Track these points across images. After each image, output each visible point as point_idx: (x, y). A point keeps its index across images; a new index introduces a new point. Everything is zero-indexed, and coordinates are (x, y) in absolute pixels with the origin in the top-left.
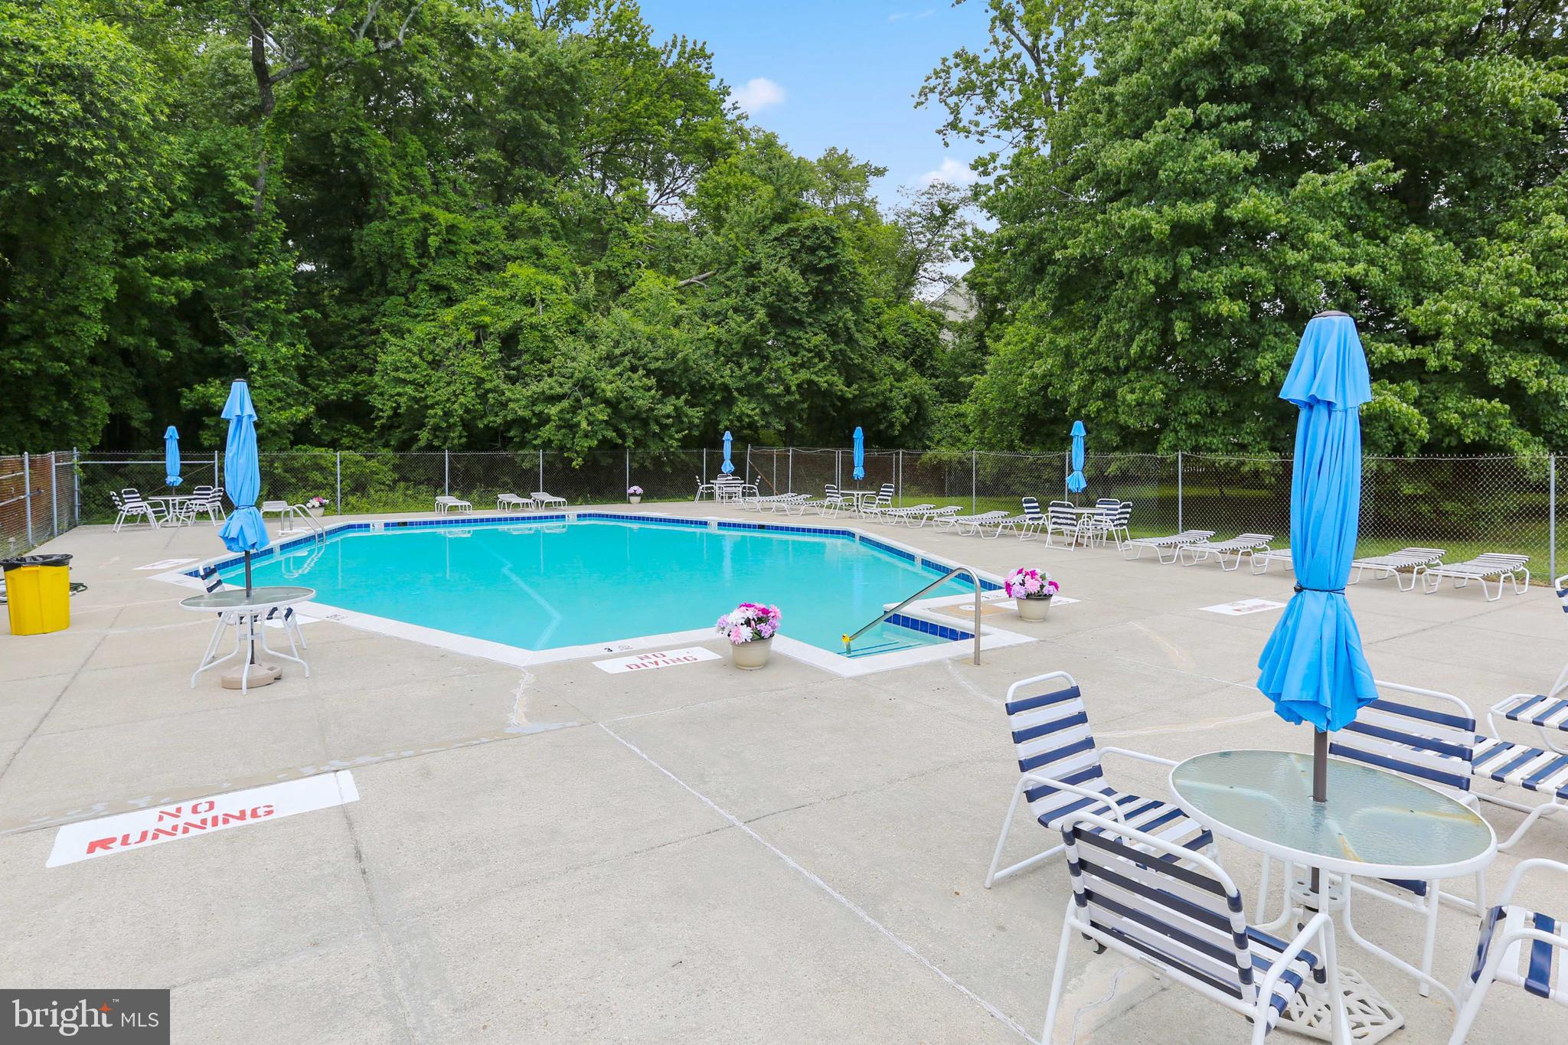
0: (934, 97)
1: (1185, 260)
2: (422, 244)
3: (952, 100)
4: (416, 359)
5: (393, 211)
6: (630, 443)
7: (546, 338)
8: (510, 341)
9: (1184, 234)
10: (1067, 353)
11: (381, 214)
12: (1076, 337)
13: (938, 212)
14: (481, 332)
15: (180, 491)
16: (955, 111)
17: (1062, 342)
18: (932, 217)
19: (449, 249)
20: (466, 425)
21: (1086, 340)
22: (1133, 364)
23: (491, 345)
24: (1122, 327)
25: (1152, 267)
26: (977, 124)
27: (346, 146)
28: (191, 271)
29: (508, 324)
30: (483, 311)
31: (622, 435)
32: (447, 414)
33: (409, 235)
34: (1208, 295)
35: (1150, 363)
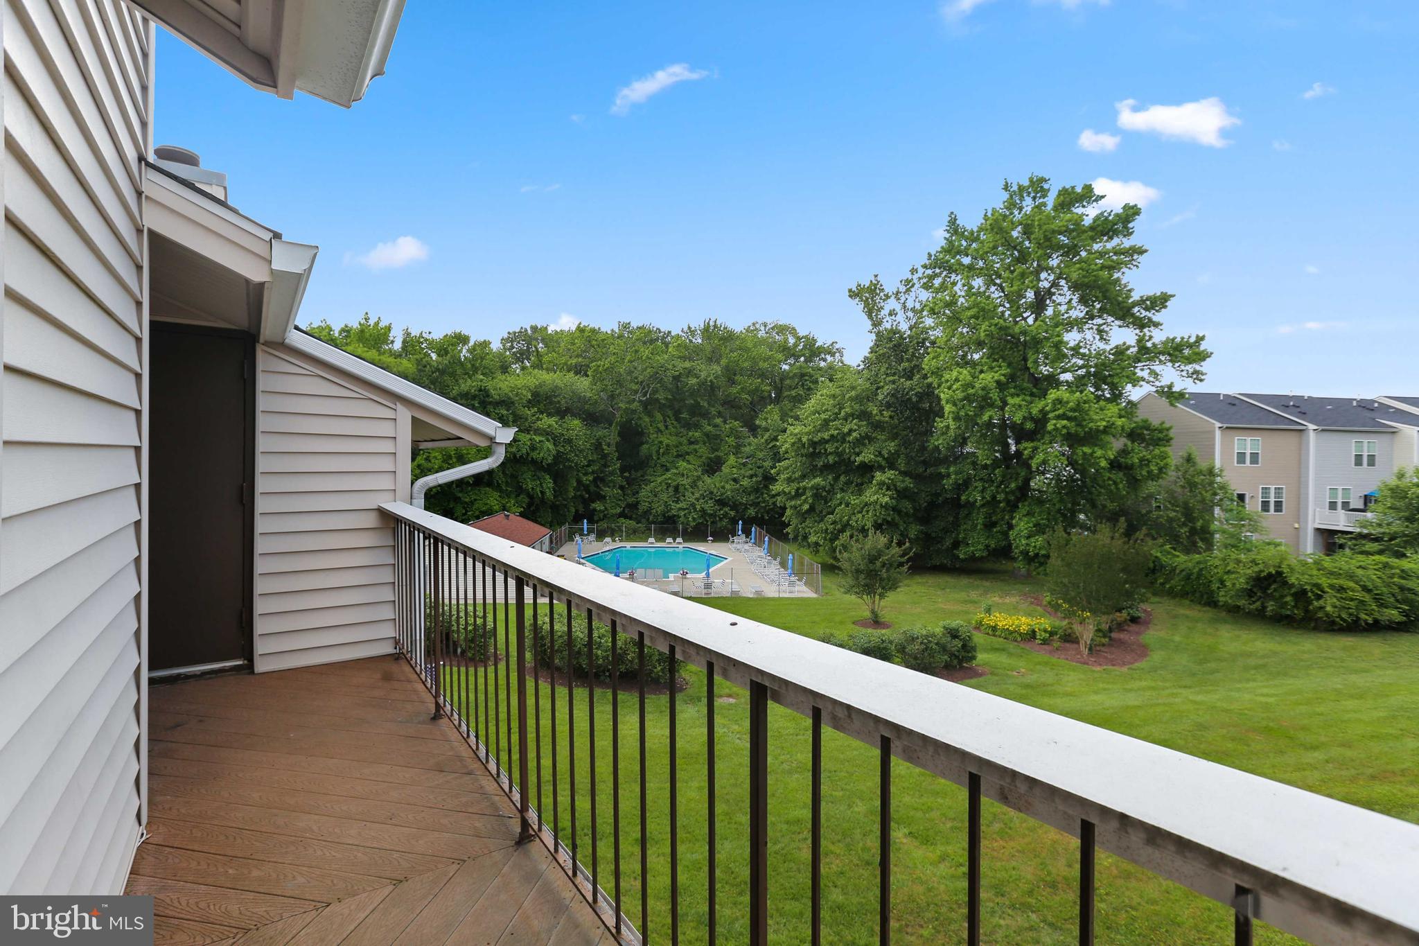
2: (658, 452)
4: (650, 494)
5: (650, 441)
6: (709, 523)
7: (685, 489)
8: (676, 489)
11: (647, 442)
14: (668, 486)
15: (586, 535)
19: (667, 452)
20: (664, 515)
23: (671, 490)
27: (636, 424)
28: (593, 472)
29: (676, 483)
30: (670, 478)
31: (707, 521)
32: (657, 512)
33: (654, 449)
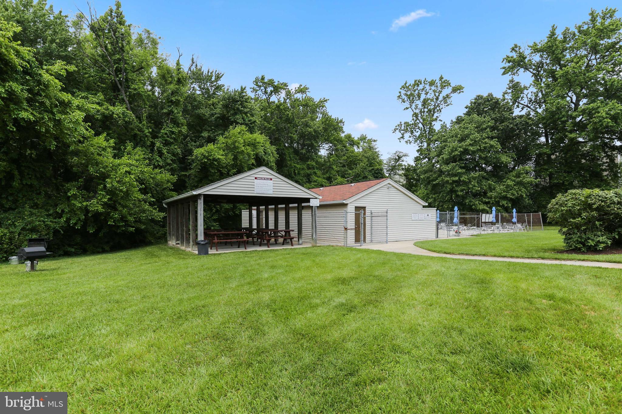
0: (397, 131)
1: (454, 186)
3: (402, 132)
9: (454, 182)
10: (435, 198)
12: (436, 195)
13: (397, 158)
16: (403, 134)
17: (434, 196)
18: (396, 159)
21: (438, 196)
22: (446, 201)
24: (445, 195)
25: (449, 187)
26: (409, 140)
34: (457, 191)
35: (448, 201)
